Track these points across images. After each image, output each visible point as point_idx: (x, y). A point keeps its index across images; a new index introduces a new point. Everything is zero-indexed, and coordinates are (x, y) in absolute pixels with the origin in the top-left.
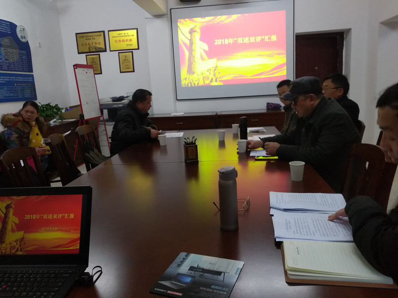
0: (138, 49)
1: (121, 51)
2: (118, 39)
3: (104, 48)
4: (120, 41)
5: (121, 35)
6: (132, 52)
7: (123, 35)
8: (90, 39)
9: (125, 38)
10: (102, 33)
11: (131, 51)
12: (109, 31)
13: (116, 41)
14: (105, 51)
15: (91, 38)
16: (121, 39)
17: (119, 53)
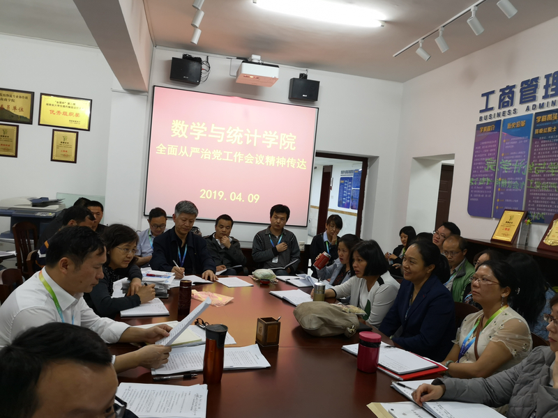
0: (89, 130)
1: (57, 129)
2: (56, 109)
3: (29, 117)
4: (59, 112)
5: (63, 105)
6: (77, 133)
7: (66, 104)
8: (6, 100)
9: (68, 110)
10: (29, 96)
11: (76, 131)
12: (42, 94)
13: (52, 112)
14: (30, 122)
15: (8, 98)
16: (62, 110)
17: (54, 130)
